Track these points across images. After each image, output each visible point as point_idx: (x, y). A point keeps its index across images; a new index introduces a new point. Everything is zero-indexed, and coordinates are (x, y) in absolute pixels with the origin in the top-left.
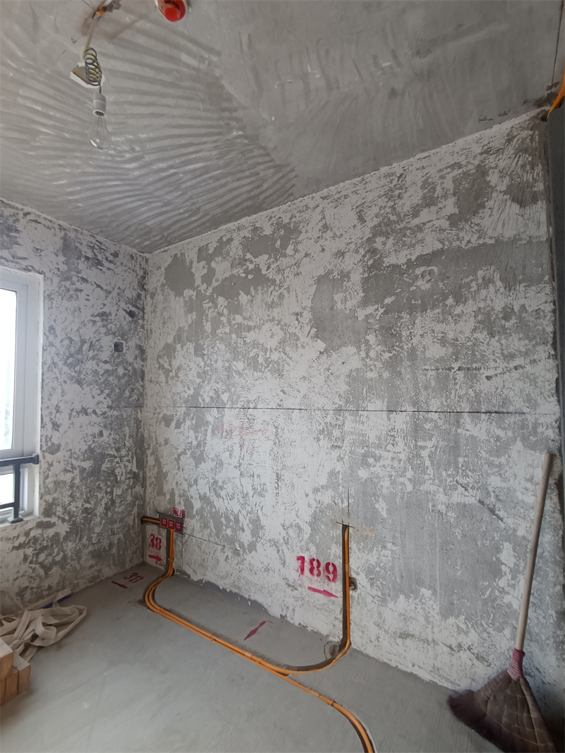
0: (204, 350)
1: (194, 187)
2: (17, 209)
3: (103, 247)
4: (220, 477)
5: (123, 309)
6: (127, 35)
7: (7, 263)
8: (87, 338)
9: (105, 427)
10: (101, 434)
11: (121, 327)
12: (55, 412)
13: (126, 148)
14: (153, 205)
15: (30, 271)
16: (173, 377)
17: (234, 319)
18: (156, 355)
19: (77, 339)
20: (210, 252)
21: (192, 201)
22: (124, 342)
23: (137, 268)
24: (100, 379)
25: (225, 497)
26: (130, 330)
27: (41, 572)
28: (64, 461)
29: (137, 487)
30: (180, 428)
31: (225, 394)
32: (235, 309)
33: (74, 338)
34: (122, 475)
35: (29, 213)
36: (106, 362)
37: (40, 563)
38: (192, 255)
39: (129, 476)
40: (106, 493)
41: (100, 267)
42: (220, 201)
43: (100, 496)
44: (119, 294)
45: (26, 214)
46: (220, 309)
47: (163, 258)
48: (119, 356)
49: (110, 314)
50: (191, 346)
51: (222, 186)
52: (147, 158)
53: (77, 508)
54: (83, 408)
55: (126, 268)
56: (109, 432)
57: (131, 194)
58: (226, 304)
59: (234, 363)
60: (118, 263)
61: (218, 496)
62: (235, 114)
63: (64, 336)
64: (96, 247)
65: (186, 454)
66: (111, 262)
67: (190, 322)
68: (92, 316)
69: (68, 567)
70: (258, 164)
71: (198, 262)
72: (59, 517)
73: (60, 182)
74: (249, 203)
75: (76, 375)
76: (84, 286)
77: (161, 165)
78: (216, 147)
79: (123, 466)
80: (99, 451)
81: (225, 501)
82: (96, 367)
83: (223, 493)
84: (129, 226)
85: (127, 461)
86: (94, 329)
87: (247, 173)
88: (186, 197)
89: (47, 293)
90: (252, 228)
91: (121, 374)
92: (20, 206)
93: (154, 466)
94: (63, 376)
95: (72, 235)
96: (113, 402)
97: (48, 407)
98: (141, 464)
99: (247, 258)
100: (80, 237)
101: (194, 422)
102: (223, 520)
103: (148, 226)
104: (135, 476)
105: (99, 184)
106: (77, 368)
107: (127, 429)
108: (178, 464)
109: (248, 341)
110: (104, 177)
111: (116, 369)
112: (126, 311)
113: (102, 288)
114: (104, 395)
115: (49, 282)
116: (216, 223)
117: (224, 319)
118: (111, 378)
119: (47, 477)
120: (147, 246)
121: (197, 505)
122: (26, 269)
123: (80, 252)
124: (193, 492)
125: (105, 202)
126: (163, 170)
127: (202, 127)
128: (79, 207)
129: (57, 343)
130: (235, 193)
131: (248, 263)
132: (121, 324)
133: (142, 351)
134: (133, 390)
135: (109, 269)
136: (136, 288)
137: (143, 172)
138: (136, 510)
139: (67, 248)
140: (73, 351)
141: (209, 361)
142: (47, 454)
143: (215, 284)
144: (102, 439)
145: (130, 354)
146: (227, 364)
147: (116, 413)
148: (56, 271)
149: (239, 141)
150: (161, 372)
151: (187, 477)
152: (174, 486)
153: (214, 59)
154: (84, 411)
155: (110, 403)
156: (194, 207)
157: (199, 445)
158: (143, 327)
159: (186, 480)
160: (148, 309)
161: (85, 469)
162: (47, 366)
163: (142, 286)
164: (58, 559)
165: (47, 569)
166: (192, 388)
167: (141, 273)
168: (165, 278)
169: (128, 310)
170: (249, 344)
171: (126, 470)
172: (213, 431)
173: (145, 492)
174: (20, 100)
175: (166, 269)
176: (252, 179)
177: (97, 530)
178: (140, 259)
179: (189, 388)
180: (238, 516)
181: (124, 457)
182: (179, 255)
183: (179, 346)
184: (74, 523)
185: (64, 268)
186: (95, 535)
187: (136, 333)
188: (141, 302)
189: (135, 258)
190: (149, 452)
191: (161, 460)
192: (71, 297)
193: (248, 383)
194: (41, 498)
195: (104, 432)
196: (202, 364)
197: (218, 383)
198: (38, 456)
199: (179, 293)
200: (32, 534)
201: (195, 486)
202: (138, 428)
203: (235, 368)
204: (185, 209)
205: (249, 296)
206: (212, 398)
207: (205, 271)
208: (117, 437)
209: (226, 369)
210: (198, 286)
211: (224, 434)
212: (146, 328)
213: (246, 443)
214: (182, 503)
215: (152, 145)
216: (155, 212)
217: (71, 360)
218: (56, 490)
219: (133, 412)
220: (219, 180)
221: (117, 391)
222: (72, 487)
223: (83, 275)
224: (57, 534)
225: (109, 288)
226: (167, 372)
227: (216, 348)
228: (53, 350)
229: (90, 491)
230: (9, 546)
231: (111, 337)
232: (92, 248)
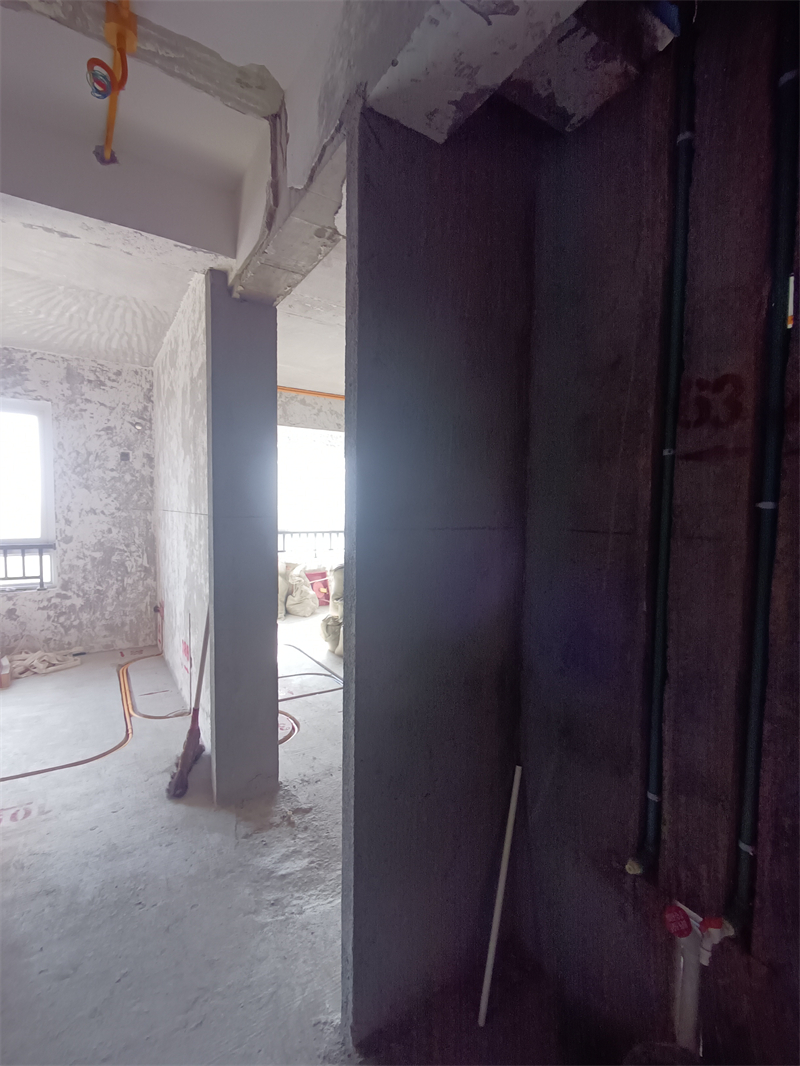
2: (26, 352)
3: (105, 369)
5: (129, 422)
7: (21, 397)
8: (93, 450)
9: (114, 525)
10: (110, 531)
11: (127, 439)
12: (66, 510)
15: (39, 400)
19: (83, 451)
22: (131, 452)
23: (143, 382)
24: (107, 485)
26: (137, 440)
27: (62, 630)
28: (77, 550)
29: (148, 579)
33: (80, 451)
34: (133, 567)
35: (35, 354)
36: (112, 470)
37: (61, 624)
39: (139, 569)
40: (117, 580)
41: (102, 387)
43: (111, 582)
44: (123, 409)
45: (33, 355)
48: (126, 464)
49: (115, 427)
52: (43, 311)
53: (90, 588)
54: (92, 509)
55: (130, 384)
56: (117, 530)
60: (122, 381)
63: (72, 450)
64: (98, 370)
66: (114, 381)
68: (97, 431)
69: (84, 631)
72: (74, 593)
75: (84, 482)
76: (88, 406)
79: (133, 560)
80: (109, 545)
82: (103, 475)
85: (137, 556)
86: (99, 442)
89: (55, 415)
91: (129, 480)
92: (28, 349)
94: (73, 482)
95: (74, 364)
96: (120, 505)
97: (61, 507)
98: (152, 560)
100: (82, 363)
104: (146, 570)
106: (85, 476)
107: (136, 529)
111: (123, 476)
112: (131, 423)
113: (105, 406)
114: (111, 499)
115: (56, 407)
118: (118, 484)
119: (63, 561)
122: (36, 399)
123: (83, 377)
129: (66, 457)
132: (126, 436)
133: (150, 459)
134: (141, 494)
135: (112, 387)
136: (142, 401)
138: (148, 599)
139: (71, 376)
140: (80, 462)
142: (61, 543)
144: (111, 535)
145: (137, 462)
147: (124, 514)
148: (61, 397)
154: (93, 511)
155: (118, 505)
158: (150, 437)
161: (96, 558)
163: (149, 399)
164: (75, 623)
165: (67, 630)
167: (148, 386)
169: (135, 423)
171: (137, 564)
177: (110, 609)
178: (145, 373)
181: (134, 552)
184: (88, 600)
185: (68, 393)
186: (108, 613)
187: (143, 443)
189: (140, 373)
192: (76, 416)
194: (59, 576)
195: (113, 529)
198: (55, 544)
200: (53, 601)
202: (148, 528)
208: (127, 535)
212: (153, 437)
217: (78, 469)
219: (143, 514)
221: (125, 495)
222: (84, 570)
223: (87, 396)
224: (73, 605)
225: (113, 405)
228: (62, 462)
229: (101, 577)
230: (36, 606)
231: (116, 448)
232: (95, 372)
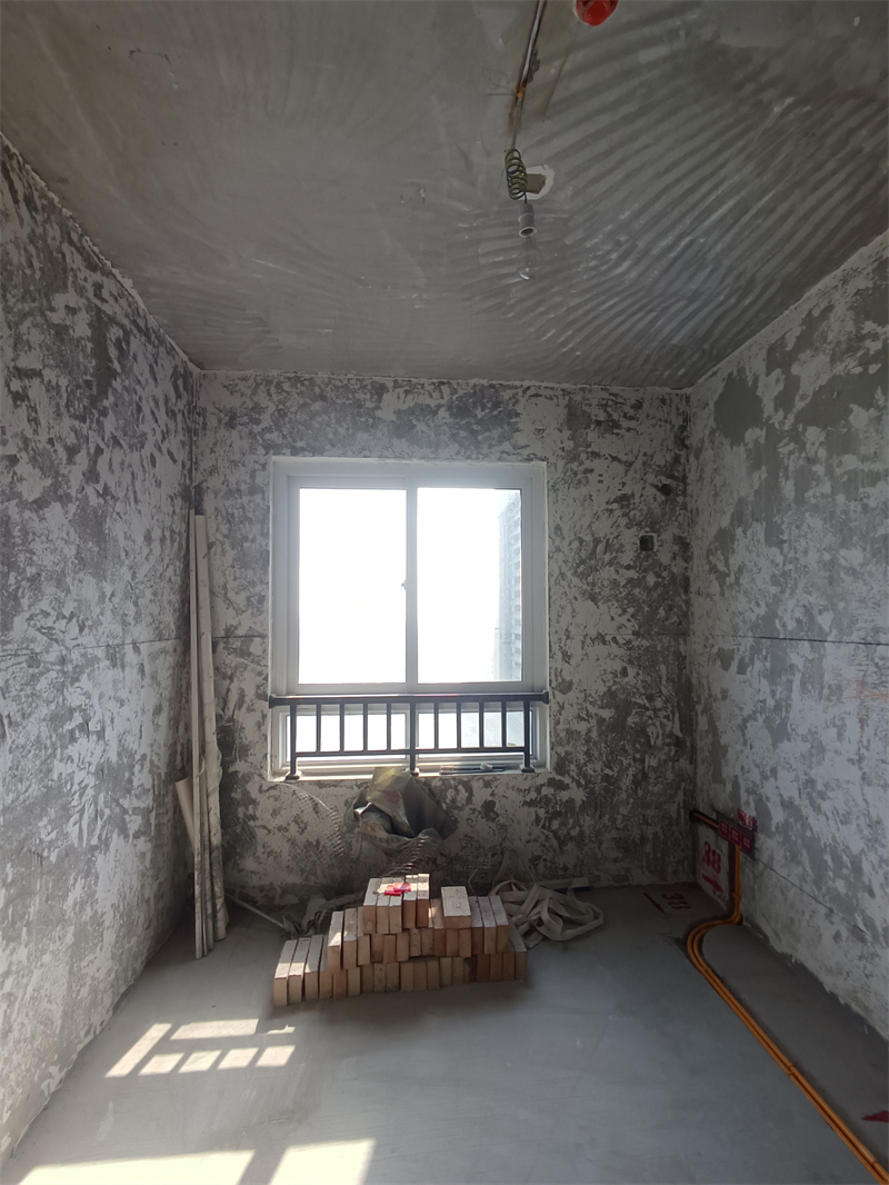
0: (782, 533)
1: (730, 248)
2: (516, 387)
3: (620, 400)
4: (821, 774)
5: (652, 485)
6: (560, 93)
7: (508, 457)
8: (602, 535)
9: (630, 662)
10: (624, 672)
11: (650, 512)
12: (565, 638)
13: (608, 247)
14: (672, 310)
15: (532, 460)
16: (731, 584)
17: (840, 464)
18: (704, 551)
19: (588, 538)
20: (789, 348)
21: (735, 272)
22: (655, 535)
23: (673, 416)
24: (621, 593)
25: (830, 815)
26: (663, 515)
27: (555, 843)
28: (578, 704)
29: (682, 760)
30: (745, 674)
31: (825, 614)
32: (843, 443)
33: (585, 538)
34: (657, 737)
35: (529, 388)
36: (628, 567)
37: (553, 831)
38: (757, 365)
39: (668, 741)
40: (635, 759)
41: (616, 431)
42: (789, 247)
43: (625, 762)
44: (644, 463)
45: (525, 391)
46: (810, 450)
47: (711, 387)
48: (648, 556)
49: (633, 495)
50: (759, 529)
51: (783, 219)
52: (641, 245)
53: (595, 771)
54: (599, 634)
55: (654, 421)
56: (635, 670)
57: (635, 308)
58: (822, 439)
59: (843, 552)
60: (643, 417)
61: (818, 809)
62: (764, 78)
63: (573, 537)
64: (610, 403)
65: (755, 720)
66: (631, 418)
67: (756, 486)
68: (607, 503)
69: (586, 848)
70: (852, 132)
71: (768, 374)
72: (573, 777)
73: (549, 335)
74: (857, 219)
75: (589, 588)
76: (596, 464)
77: (664, 243)
78: (749, 158)
79: (658, 724)
80: (623, 697)
81: (831, 823)
82: (615, 576)
83: (825, 806)
84: (648, 356)
85: (665, 717)
86: (611, 521)
87: (831, 165)
88: (722, 271)
89: (551, 483)
90: (876, 264)
91: (652, 584)
92: (518, 383)
93: (707, 732)
94: (573, 590)
95: (578, 398)
96: (640, 627)
97: (556, 632)
98: (688, 724)
99: (864, 332)
100: (588, 396)
101: (768, 664)
102: (828, 857)
103: (675, 346)
104: (679, 743)
105: (592, 315)
106: (590, 579)
107: (663, 668)
108: (744, 735)
109: (872, 503)
110: (594, 303)
111: (644, 577)
112: (656, 487)
113: (619, 461)
114: (627, 616)
115: (553, 469)
116: (793, 289)
117: (819, 469)
118: (637, 591)
119: (558, 723)
120: (683, 375)
121: (778, 816)
122: (529, 459)
123: (589, 417)
124: (768, 789)
125: (607, 336)
126: (670, 248)
127: (712, 140)
128: (579, 356)
129: (565, 548)
130: (816, 218)
131: (868, 343)
132: (649, 509)
133: (684, 545)
134: (670, 608)
135: (629, 430)
136: (671, 447)
137: (641, 267)
138: (680, 795)
139: (575, 418)
140: (584, 556)
141: (792, 552)
142: (557, 692)
143: (799, 405)
144: (627, 680)
145: (664, 553)
146: (827, 557)
147: (645, 643)
148: (560, 452)
149: (791, 116)
150: (713, 577)
151: (758, 761)
152: (739, 772)
153: (692, 16)
154: (601, 638)
155: (637, 627)
156: (742, 282)
157: (778, 708)
158: (684, 507)
159: (757, 766)
160: (692, 477)
161: (604, 719)
162: (554, 578)
163: (681, 441)
164: (574, 833)
165: (562, 843)
166: (762, 604)
167: (678, 422)
168: (715, 420)
169: (660, 485)
170: (874, 510)
171: (664, 731)
172: (803, 685)
173: (695, 773)
174: (483, 261)
175: (716, 404)
176: (848, 169)
177: (623, 810)
178: (676, 400)
179: (758, 605)
180: (860, 861)
181: (660, 710)
182: (735, 373)
183: (739, 531)
184: (592, 792)
185: (570, 445)
186: (620, 817)
187: (674, 518)
188: (681, 468)
189: (668, 402)
190: (699, 708)
191: (717, 724)
192: (580, 482)
193: (875, 591)
194: (552, 749)
195: (629, 670)
196: (780, 559)
197: (810, 593)
198: (547, 693)
199: (737, 439)
200: (546, 791)
201: (772, 780)
202: (681, 667)
203: (844, 563)
204: (726, 291)
205: (872, 409)
206: (799, 621)
207: (781, 387)
208: (649, 679)
209: (825, 565)
210: (769, 418)
211: (826, 692)
212: (689, 506)
213: (874, 716)
214: (752, 804)
215: (642, 221)
216: (679, 319)
217: (582, 567)
218: (568, 742)
219: (672, 643)
220: (773, 210)
221: (646, 609)
222: (588, 740)
223: (594, 448)
224: (571, 801)
225: (630, 458)
226: (722, 577)
227: (805, 527)
228: (560, 556)
229: (612, 752)
230: (520, 798)
231: (635, 529)
232: (605, 407)
